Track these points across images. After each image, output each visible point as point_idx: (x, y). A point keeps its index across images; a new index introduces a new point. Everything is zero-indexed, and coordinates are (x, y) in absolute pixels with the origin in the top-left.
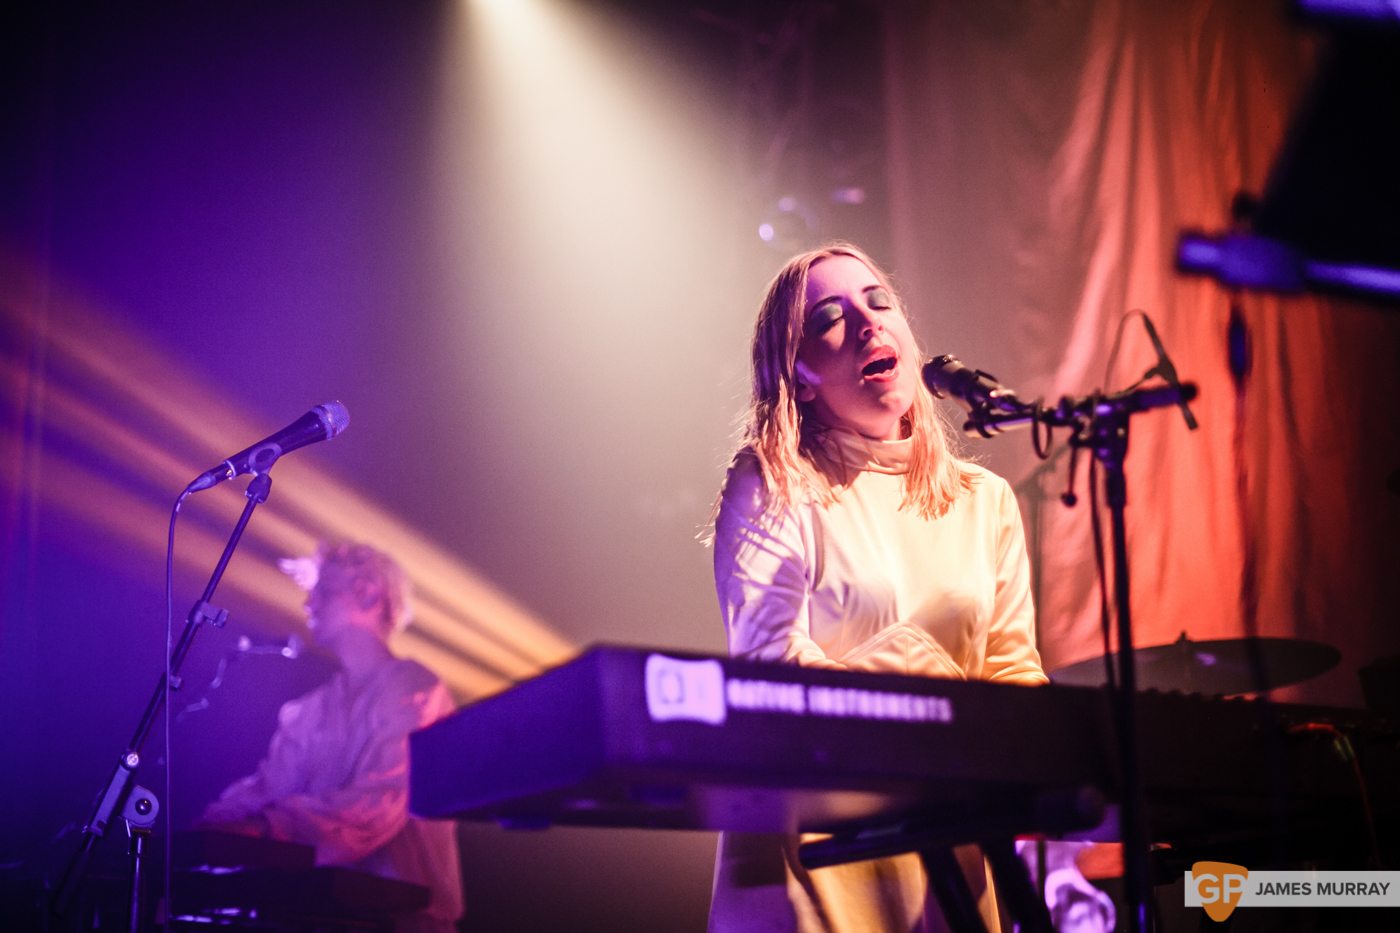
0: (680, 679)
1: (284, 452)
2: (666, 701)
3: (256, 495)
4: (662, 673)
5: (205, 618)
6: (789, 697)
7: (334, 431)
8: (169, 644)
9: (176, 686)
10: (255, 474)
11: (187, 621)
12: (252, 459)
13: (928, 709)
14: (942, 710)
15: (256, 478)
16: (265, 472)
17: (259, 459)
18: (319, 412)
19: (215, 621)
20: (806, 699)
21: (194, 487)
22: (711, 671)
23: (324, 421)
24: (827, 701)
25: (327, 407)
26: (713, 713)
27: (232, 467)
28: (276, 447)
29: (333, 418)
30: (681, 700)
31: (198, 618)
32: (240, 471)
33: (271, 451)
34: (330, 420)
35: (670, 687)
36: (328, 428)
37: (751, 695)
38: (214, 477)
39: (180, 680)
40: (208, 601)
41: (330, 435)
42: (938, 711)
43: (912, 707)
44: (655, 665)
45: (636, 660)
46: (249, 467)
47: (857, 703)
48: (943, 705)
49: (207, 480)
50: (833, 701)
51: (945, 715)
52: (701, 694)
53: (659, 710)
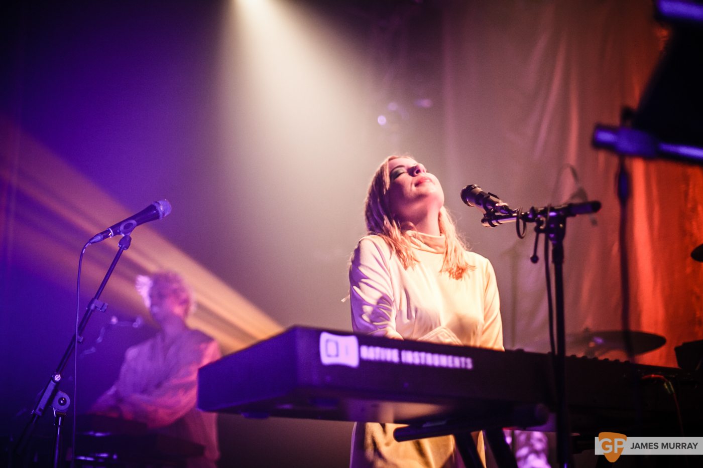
0: (337, 344)
1: (138, 225)
2: (329, 356)
3: (124, 246)
4: (327, 341)
5: (96, 307)
6: (391, 355)
7: (164, 214)
8: (77, 320)
9: (81, 341)
10: (123, 235)
11: (87, 308)
12: (122, 228)
13: (461, 363)
14: (468, 363)
15: (124, 238)
16: (128, 234)
17: (125, 228)
18: (156, 205)
19: (101, 309)
20: (400, 356)
21: (92, 241)
22: (352, 341)
23: (158, 209)
24: (410, 357)
25: (160, 202)
26: (353, 362)
27: (112, 232)
28: (134, 222)
29: (163, 208)
30: (337, 355)
31: (92, 307)
32: (116, 233)
33: (132, 224)
34: (161, 209)
35: (332, 349)
36: (161, 213)
37: (372, 353)
38: (102, 236)
39: (82, 338)
40: (98, 299)
41: (161, 216)
42: (466, 364)
43: (453, 362)
44: (324, 337)
45: (315, 334)
46: (120, 232)
47: (425, 359)
48: (469, 361)
49: (99, 238)
50: (414, 358)
51: (470, 366)
52: (347, 353)
53: (326, 360)
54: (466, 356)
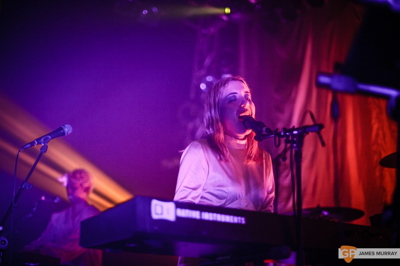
0: (162, 207)
1: (52, 138)
2: (157, 214)
3: (43, 151)
4: (156, 205)
5: (25, 187)
6: (195, 214)
7: (68, 133)
8: (14, 194)
9: (16, 207)
10: (43, 145)
11: (20, 187)
12: (42, 140)
13: (238, 220)
14: (242, 220)
15: (43, 146)
16: (46, 144)
17: (44, 140)
18: (63, 127)
19: (28, 188)
20: (201, 215)
21: (24, 147)
22: (172, 205)
23: (64, 130)
24: (207, 216)
25: (65, 126)
26: (171, 218)
27: (36, 142)
28: (50, 137)
30: (162, 214)
31: (23, 186)
32: (39, 143)
33: (48, 138)
34: (66, 130)
35: (159, 210)
36: (66, 132)
37: (184, 213)
38: (30, 145)
39: (17, 205)
40: (27, 182)
41: (66, 134)
42: (241, 221)
43: (233, 220)
44: (154, 202)
46: (41, 142)
47: (216, 217)
48: (243, 219)
49: (29, 146)
50: (209, 216)
51: (243, 222)
52: (168, 212)
53: (155, 216)
54: (242, 216)
